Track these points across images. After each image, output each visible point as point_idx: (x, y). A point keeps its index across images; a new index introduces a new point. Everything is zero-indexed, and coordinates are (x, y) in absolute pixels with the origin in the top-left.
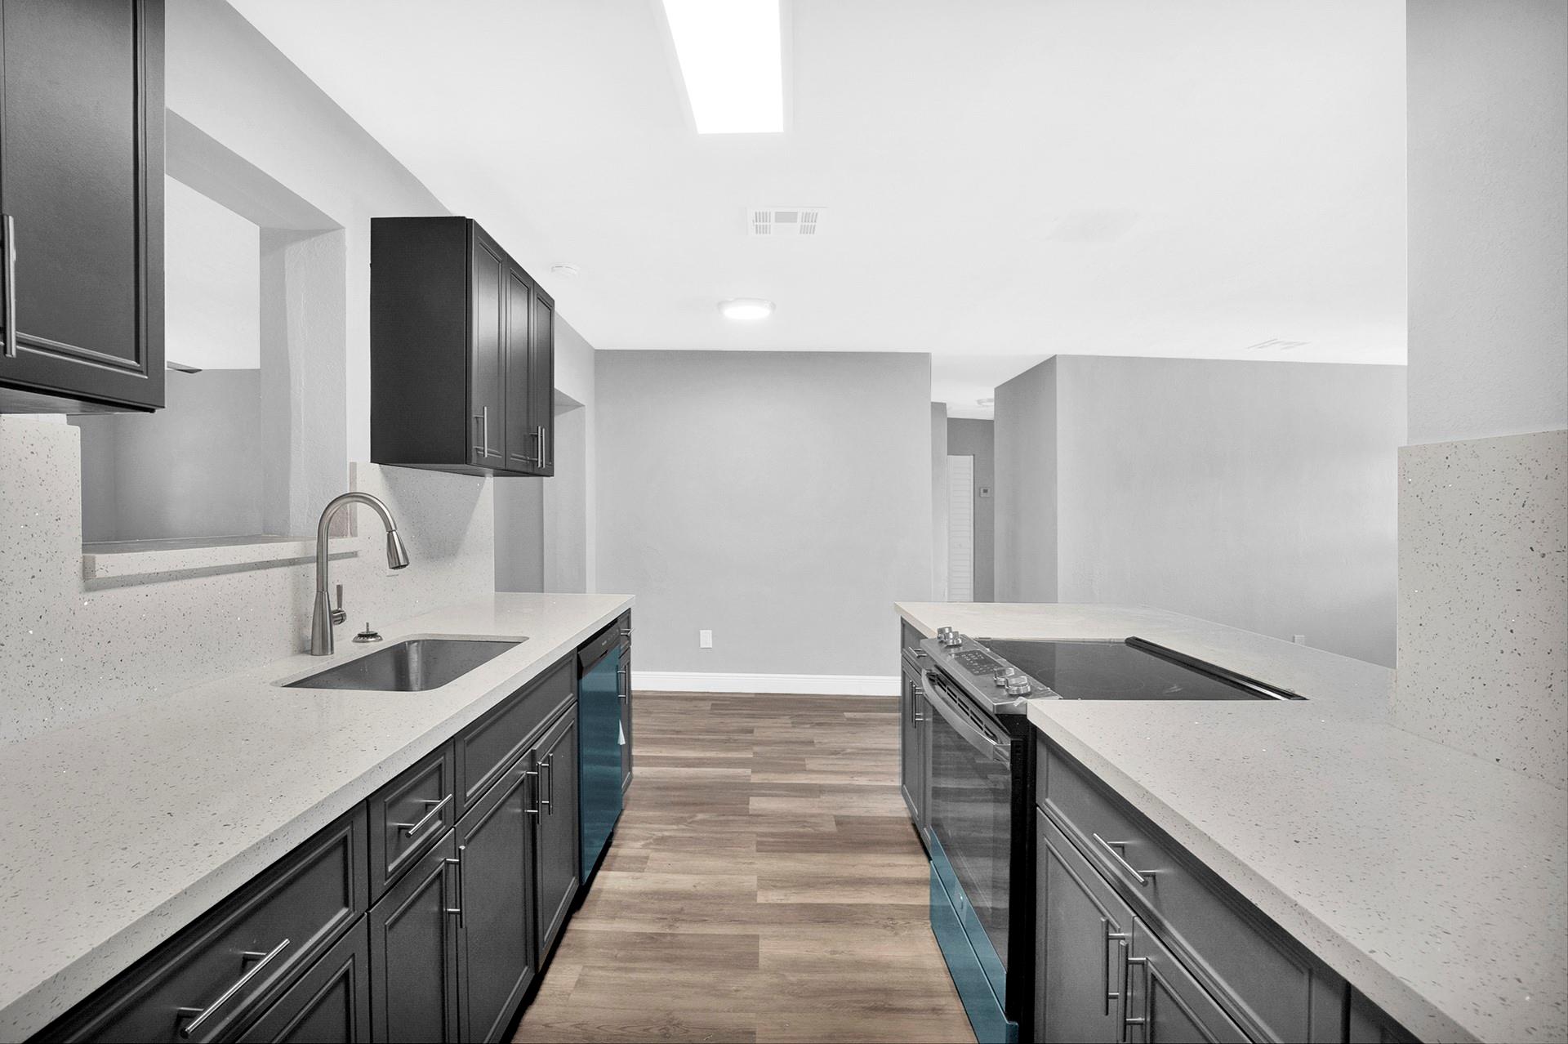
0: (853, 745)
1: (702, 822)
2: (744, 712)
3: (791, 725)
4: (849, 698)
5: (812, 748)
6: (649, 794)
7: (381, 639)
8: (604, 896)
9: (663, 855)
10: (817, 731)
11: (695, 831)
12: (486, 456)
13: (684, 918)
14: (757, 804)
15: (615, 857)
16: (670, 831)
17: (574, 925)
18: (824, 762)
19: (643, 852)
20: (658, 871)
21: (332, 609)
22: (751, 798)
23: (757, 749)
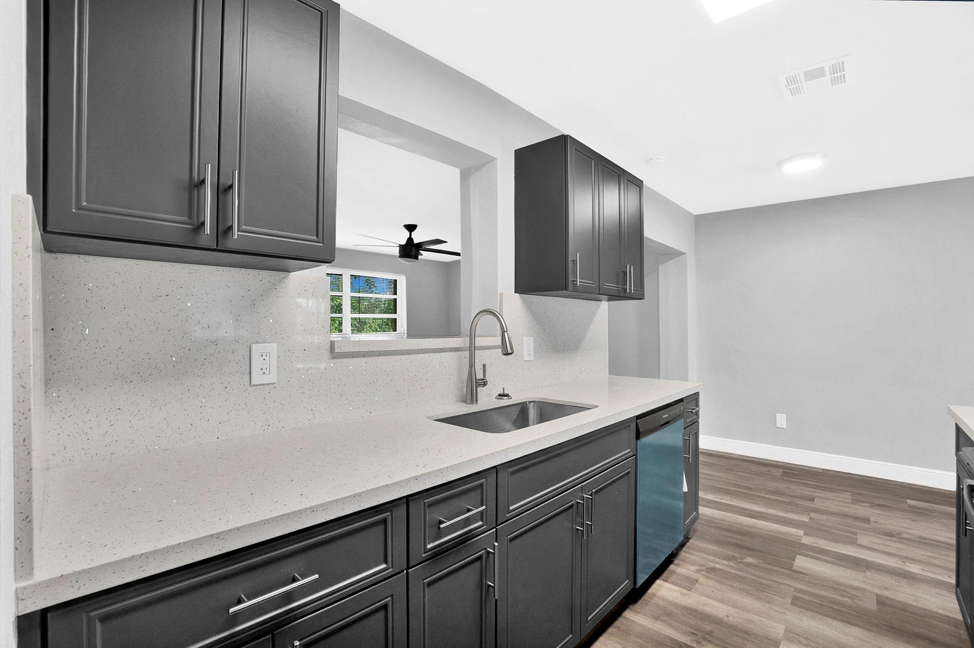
0: (911, 531)
1: (750, 565)
2: (811, 483)
3: (850, 501)
4: (914, 487)
5: (866, 525)
6: (713, 531)
7: (511, 398)
8: (655, 600)
9: (711, 583)
10: (877, 511)
11: (740, 570)
12: (578, 285)
13: (711, 639)
14: (802, 562)
15: (673, 572)
16: (721, 564)
17: (628, 614)
18: (877, 541)
19: (695, 575)
20: (701, 594)
21: (477, 378)
22: (798, 556)
23: (813, 515)
